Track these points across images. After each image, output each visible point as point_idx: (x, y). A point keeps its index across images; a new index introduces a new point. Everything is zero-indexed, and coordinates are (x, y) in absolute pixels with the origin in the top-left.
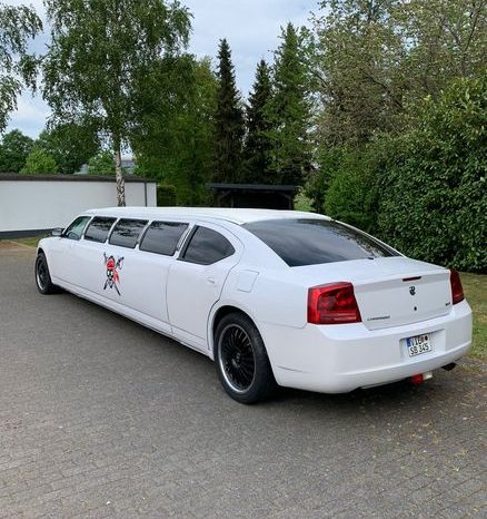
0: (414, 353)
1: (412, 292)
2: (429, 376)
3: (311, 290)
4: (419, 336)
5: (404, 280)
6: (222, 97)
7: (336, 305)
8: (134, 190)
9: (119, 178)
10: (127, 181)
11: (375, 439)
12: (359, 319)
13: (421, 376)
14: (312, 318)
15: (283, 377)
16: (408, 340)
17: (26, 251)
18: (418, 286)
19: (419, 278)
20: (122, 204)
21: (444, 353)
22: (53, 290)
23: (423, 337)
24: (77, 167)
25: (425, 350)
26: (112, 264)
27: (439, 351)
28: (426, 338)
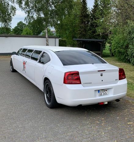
0: (101, 95)
1: (102, 75)
2: (106, 103)
4: (103, 90)
5: (98, 71)
6: (83, 10)
8: (51, 40)
9: (47, 37)
10: (49, 38)
13: (103, 103)
14: (65, 82)
15: (59, 101)
16: (99, 91)
19: (105, 71)
20: (47, 45)
21: (113, 96)
24: (39, 33)
25: (105, 94)
26: (24, 63)
28: (106, 91)
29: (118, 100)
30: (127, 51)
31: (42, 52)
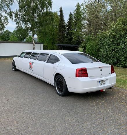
0: (101, 84)
1: (101, 70)
2: (105, 90)
3: (77, 70)
4: (102, 81)
5: (99, 67)
6: (60, 22)
7: (82, 73)
9: (33, 43)
10: (35, 43)
11: (91, 104)
12: (88, 76)
13: (103, 90)
14: (76, 76)
16: (100, 81)
17: (10, 61)
18: (102, 69)
19: (103, 67)
20: (34, 49)
21: (108, 85)
22: (17, 70)
23: (103, 81)
24: (23, 39)
25: (104, 84)
26: (31, 64)
27: (107, 84)
28: (104, 81)
29: (110, 88)
30: (98, 53)
31: (50, 55)
